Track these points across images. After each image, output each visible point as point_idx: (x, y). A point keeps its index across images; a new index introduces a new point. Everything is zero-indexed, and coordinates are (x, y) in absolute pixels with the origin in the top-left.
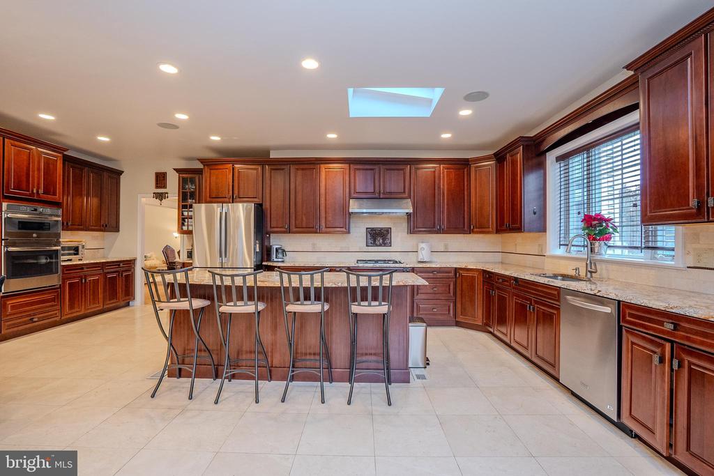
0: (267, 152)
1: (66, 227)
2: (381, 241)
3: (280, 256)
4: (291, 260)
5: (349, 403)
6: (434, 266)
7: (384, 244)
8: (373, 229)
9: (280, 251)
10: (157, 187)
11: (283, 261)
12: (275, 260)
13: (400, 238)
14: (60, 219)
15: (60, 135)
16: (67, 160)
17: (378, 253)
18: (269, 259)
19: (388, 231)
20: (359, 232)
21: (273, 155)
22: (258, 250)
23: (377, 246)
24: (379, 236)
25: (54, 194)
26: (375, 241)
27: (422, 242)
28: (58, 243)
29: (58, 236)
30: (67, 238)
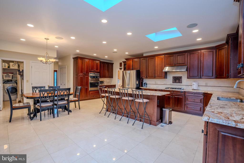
0: (142, 54)
1: (100, 77)
2: (178, 81)
3: (145, 85)
4: (149, 87)
5: (133, 125)
6: (200, 92)
7: (179, 82)
8: (175, 77)
9: (145, 84)
10: (120, 67)
11: (146, 87)
12: (144, 86)
13: (185, 80)
14: (99, 75)
15: (99, 57)
16: (101, 62)
17: (176, 86)
18: (142, 86)
19: (181, 78)
20: (170, 78)
21: (144, 55)
22: (137, 83)
23: (176, 83)
24: (177, 80)
25: (98, 70)
26: (176, 81)
27: (194, 82)
28: (99, 81)
29: (99, 79)
30: (101, 80)
